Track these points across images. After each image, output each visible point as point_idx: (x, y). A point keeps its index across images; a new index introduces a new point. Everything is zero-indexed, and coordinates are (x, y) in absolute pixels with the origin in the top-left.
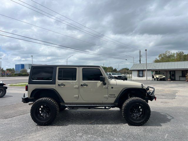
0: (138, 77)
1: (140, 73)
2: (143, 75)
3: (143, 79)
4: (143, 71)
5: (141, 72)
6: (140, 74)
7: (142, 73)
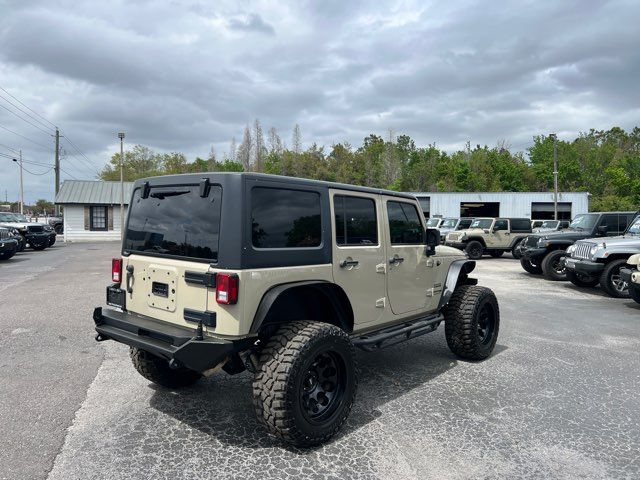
0: (89, 232)
1: (95, 215)
2: (106, 223)
3: (108, 239)
4: (107, 207)
5: (99, 214)
6: (95, 221)
7: (103, 215)
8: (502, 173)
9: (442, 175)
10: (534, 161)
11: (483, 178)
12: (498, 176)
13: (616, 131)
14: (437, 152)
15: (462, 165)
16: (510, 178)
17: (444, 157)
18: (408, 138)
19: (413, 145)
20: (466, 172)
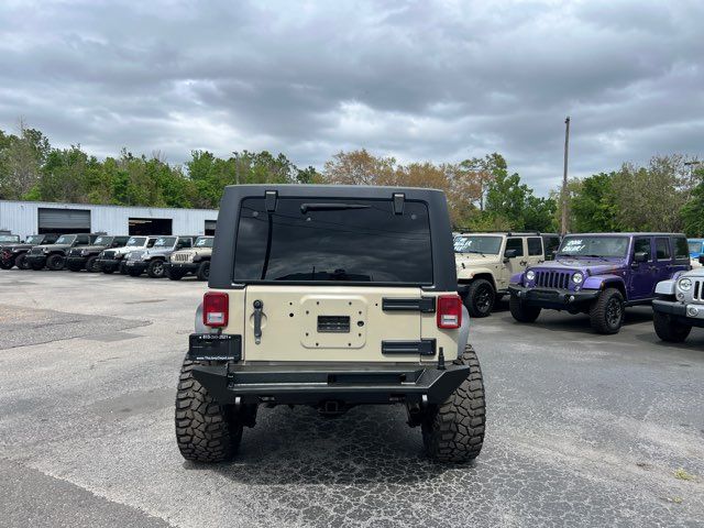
8: (164, 186)
9: (93, 183)
10: (193, 176)
11: (145, 191)
12: (161, 190)
13: (265, 154)
14: (85, 156)
15: (121, 175)
16: (173, 193)
17: (94, 163)
18: (39, 134)
19: (46, 143)
20: (125, 183)
